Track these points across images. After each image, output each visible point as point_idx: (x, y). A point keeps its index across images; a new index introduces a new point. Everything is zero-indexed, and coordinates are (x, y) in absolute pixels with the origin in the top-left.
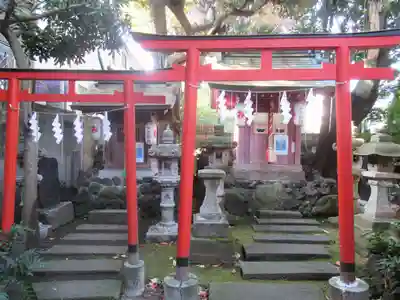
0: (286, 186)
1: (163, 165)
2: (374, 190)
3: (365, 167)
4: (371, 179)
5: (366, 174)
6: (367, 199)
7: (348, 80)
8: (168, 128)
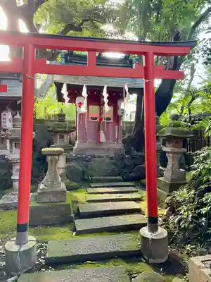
0: (112, 158)
1: (13, 144)
2: (170, 160)
3: (164, 144)
4: (168, 152)
5: (164, 149)
6: (166, 167)
7: (153, 79)
8: (18, 114)
